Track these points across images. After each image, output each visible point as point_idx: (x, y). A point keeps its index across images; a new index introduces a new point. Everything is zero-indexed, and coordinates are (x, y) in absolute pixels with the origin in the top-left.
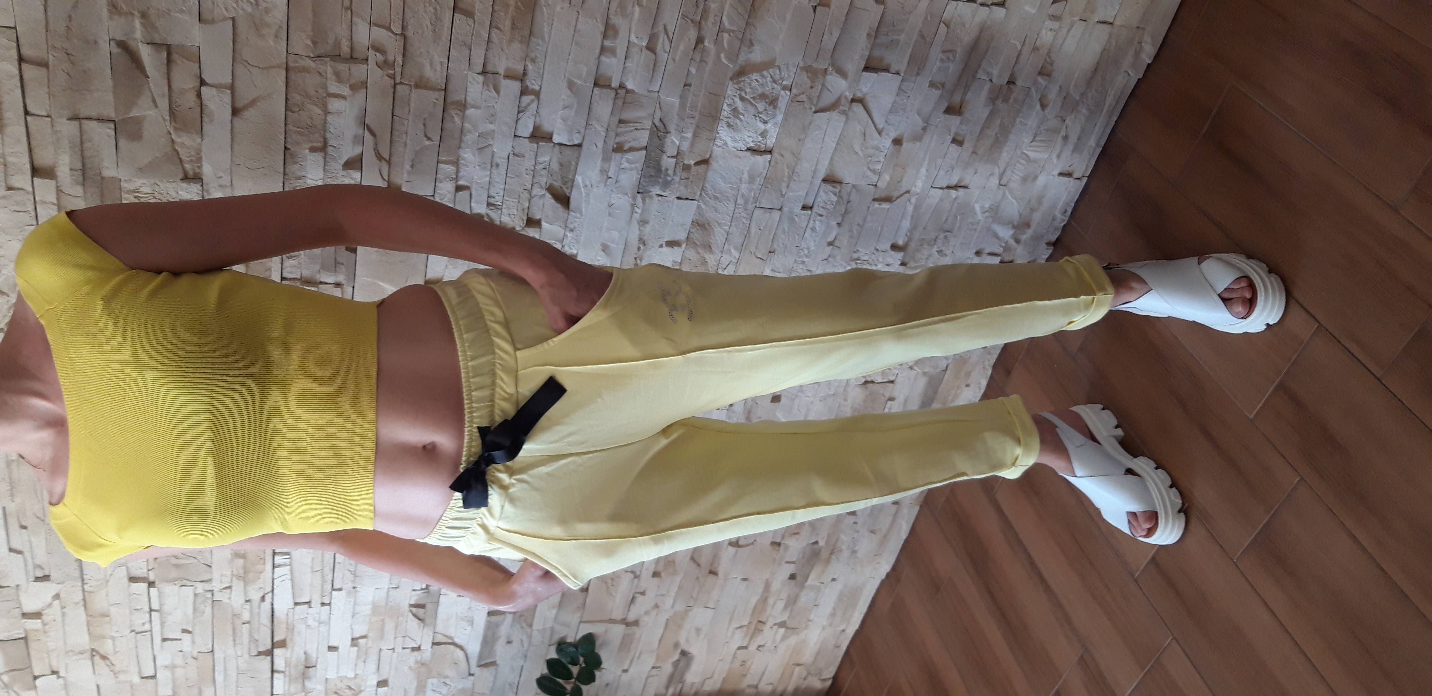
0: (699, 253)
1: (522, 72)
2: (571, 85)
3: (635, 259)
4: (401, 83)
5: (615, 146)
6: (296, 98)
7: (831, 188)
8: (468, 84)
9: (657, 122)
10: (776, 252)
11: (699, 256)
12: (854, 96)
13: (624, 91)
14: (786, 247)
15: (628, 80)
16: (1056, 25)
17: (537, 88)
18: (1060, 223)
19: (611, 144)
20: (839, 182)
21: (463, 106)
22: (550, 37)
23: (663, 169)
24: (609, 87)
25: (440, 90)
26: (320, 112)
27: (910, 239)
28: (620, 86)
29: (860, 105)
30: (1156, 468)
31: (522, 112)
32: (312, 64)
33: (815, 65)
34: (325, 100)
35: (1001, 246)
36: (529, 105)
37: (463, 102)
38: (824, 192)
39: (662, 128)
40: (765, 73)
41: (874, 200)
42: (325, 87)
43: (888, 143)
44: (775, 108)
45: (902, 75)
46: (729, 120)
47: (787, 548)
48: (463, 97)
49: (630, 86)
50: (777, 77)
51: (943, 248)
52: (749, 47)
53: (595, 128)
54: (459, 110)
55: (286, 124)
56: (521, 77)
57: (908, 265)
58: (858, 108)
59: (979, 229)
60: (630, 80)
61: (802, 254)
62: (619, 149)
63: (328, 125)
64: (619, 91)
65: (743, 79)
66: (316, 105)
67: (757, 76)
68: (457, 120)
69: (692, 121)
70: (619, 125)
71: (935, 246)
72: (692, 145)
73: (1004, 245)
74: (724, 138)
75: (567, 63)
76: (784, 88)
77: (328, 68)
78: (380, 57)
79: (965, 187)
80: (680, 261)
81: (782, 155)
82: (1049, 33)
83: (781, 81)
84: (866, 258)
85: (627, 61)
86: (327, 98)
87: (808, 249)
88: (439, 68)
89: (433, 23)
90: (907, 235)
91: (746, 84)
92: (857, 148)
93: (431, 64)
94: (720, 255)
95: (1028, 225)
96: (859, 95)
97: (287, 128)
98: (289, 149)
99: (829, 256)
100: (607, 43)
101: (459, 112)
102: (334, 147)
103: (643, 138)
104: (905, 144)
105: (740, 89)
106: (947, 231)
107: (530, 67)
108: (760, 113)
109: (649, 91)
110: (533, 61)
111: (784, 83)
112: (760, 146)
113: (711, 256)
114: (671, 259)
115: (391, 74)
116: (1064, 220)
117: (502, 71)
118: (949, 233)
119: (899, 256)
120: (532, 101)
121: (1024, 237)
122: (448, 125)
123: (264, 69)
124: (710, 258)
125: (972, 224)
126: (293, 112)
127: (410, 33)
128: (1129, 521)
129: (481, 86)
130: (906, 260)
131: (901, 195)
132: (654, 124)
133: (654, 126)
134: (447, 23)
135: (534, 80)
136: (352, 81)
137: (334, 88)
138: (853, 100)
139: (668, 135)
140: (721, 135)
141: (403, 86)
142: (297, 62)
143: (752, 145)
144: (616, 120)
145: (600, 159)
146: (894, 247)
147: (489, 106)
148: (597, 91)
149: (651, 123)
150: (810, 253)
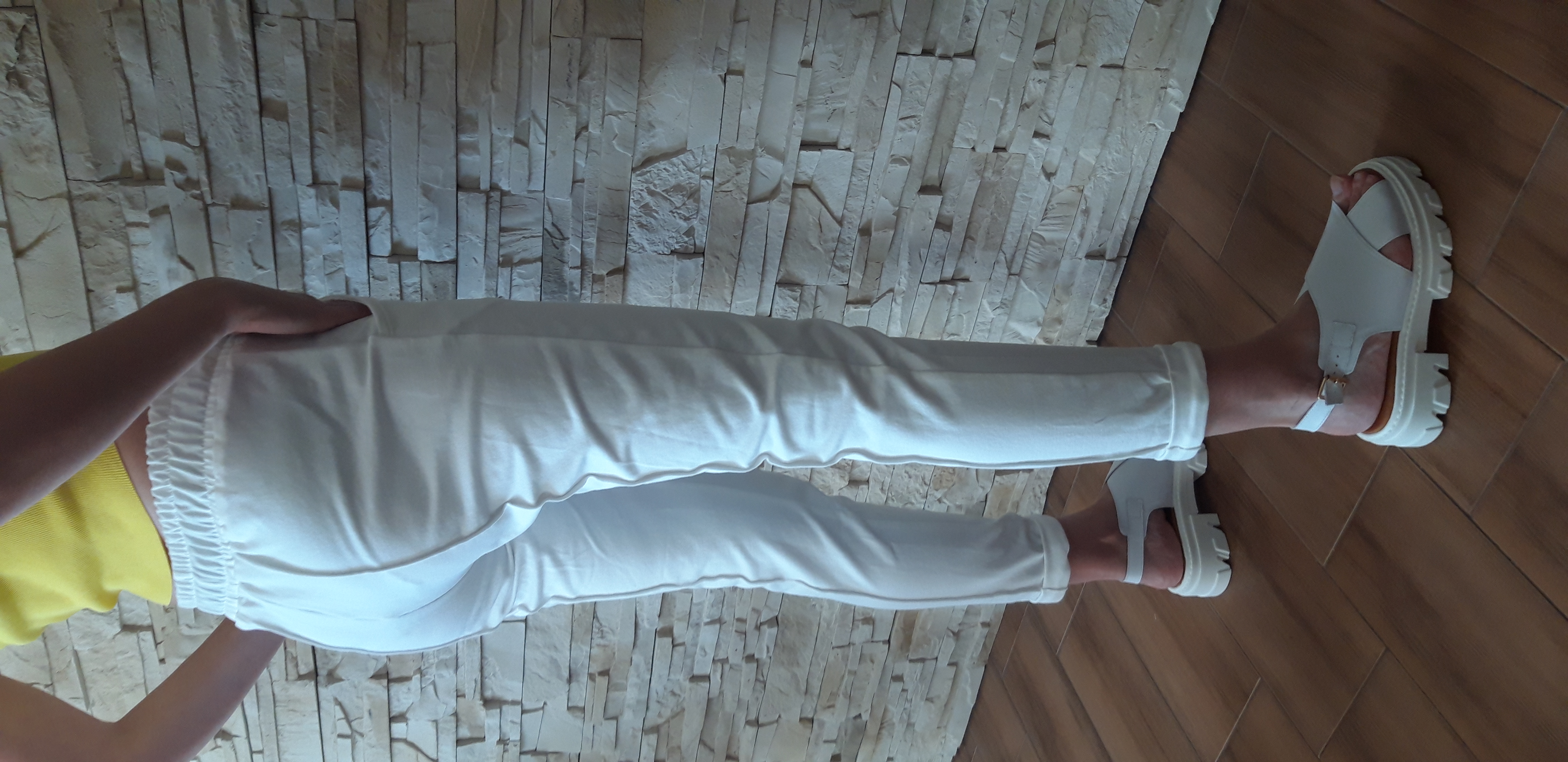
1: (363, 179)
2: (427, 192)
4: (214, 204)
5: (501, 259)
6: (87, 231)
7: (789, 292)
8: (300, 200)
9: (548, 226)
12: (795, 179)
13: (499, 193)
15: (500, 180)
16: (1045, 75)
17: (387, 198)
18: (1100, 316)
19: (494, 257)
20: (800, 285)
21: (298, 226)
22: (390, 136)
23: (567, 282)
24: (477, 189)
25: (264, 209)
26: (121, 245)
28: (491, 187)
29: (807, 190)
31: (373, 228)
32: (99, 190)
33: (738, 146)
34: (124, 231)
36: (380, 218)
37: (298, 221)
38: (781, 297)
39: (557, 235)
40: (674, 160)
41: (848, 303)
42: (120, 215)
43: (854, 234)
44: (697, 201)
45: (853, 150)
46: (639, 219)
47: (822, 724)
48: (295, 215)
49: (505, 188)
50: (692, 164)
52: (649, 131)
53: (471, 240)
54: (292, 230)
55: (82, 262)
56: (365, 186)
58: (804, 194)
59: (993, 329)
60: (503, 179)
62: (507, 262)
63: (135, 260)
64: (492, 194)
65: (648, 169)
66: (114, 238)
67: (665, 164)
68: (294, 243)
69: (592, 223)
70: (502, 234)
72: (598, 252)
74: (637, 241)
75: (418, 165)
76: (705, 177)
77: (118, 192)
78: (179, 176)
79: (966, 280)
81: (718, 258)
82: (1038, 85)
83: (698, 168)
85: (494, 158)
86: (127, 228)
88: (255, 182)
89: (238, 130)
91: (654, 176)
92: (815, 243)
93: (246, 179)
95: (1058, 321)
96: (804, 178)
97: (86, 268)
98: (92, 291)
100: (464, 138)
101: (293, 233)
102: (148, 284)
103: (535, 248)
104: (874, 234)
105: (647, 182)
107: (372, 173)
108: (679, 208)
109: (530, 192)
110: (375, 165)
111: (703, 170)
112: (687, 247)
115: (199, 194)
116: (1104, 312)
117: (338, 181)
120: (383, 213)
121: (1055, 336)
122: (280, 249)
123: (42, 200)
125: (982, 323)
126: (86, 247)
127: (212, 145)
129: (313, 200)
131: (884, 295)
132: (544, 229)
133: (545, 232)
134: (255, 128)
135: (381, 188)
136: (151, 207)
137: (132, 216)
138: (795, 186)
139: (566, 242)
140: (634, 237)
141: (218, 208)
142: (80, 188)
143: (677, 247)
144: (494, 228)
145: (484, 275)
147: (330, 224)
148: (462, 196)
149: (542, 228)
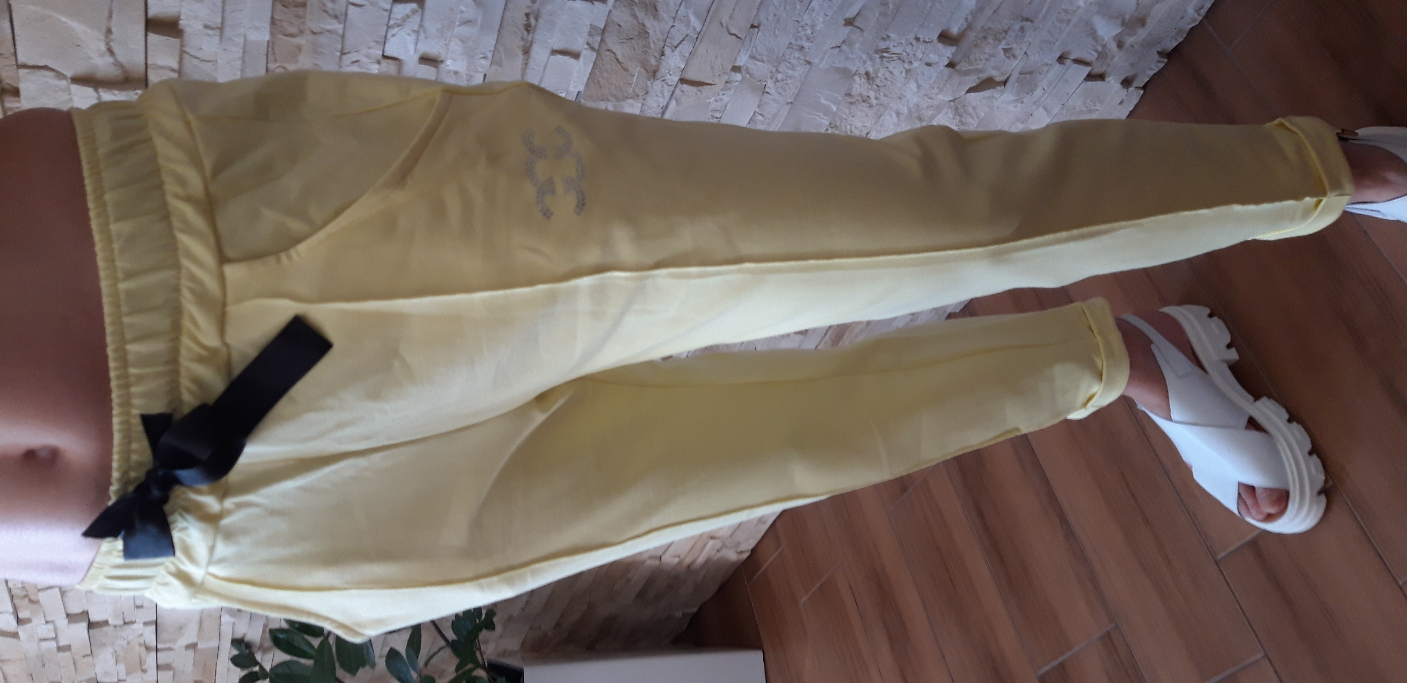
0: (635, 16)
3: (527, 15)
10: (762, 28)
11: (635, 22)
14: (778, 20)
18: (1189, 24)
27: (969, 27)
30: (1290, 421)
35: (1096, 51)
51: (1014, 46)
57: (957, 68)
59: (1074, 20)
61: (802, 34)
71: (1004, 42)
73: (1100, 49)
80: (602, 27)
84: (897, 50)
87: (813, 27)
90: (966, 19)
94: (670, 24)
95: (1142, 22)
99: (844, 41)
106: (1027, 20)
113: (656, 23)
114: (588, 23)
116: (1194, 20)
118: (1029, 23)
119: (948, 52)
121: (1130, 40)
124: (653, 26)
125: (1066, 11)
128: (1239, 494)
130: (956, 60)
146: (945, 38)
150: (815, 34)
